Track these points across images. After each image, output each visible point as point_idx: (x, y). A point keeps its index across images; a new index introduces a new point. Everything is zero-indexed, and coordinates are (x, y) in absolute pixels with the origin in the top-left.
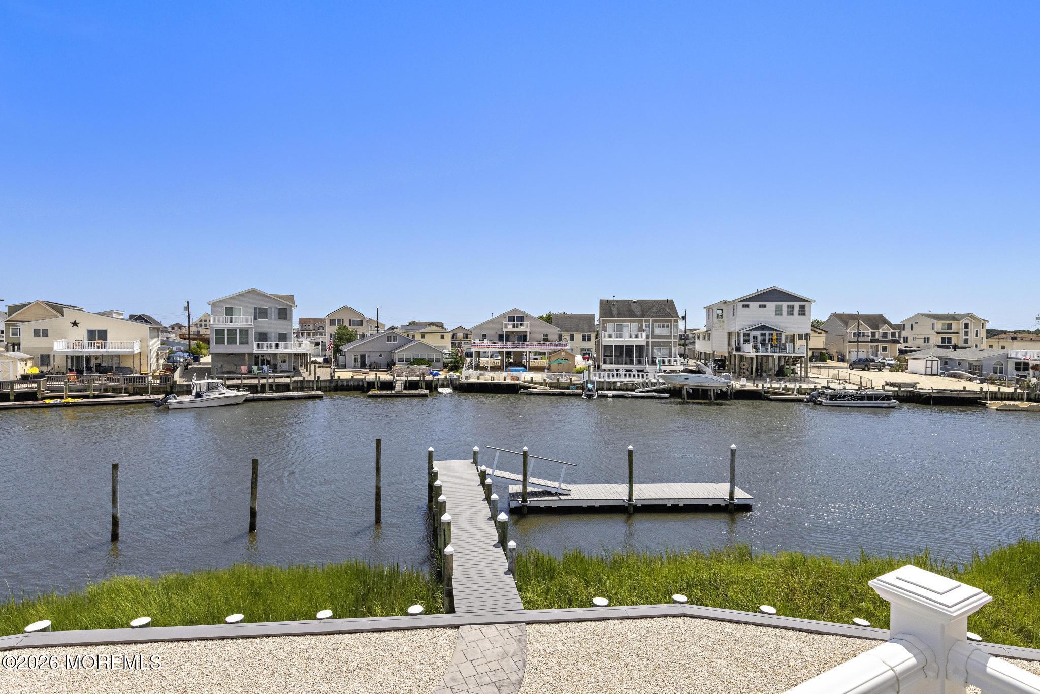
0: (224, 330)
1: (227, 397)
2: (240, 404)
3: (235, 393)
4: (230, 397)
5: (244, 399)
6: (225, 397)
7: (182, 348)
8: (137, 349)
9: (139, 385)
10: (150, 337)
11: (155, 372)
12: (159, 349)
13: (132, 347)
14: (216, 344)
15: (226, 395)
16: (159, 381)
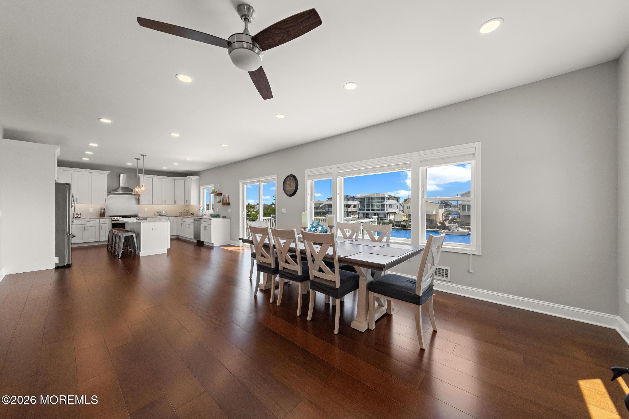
0: (466, 206)
1: (460, 232)
2: (466, 235)
3: (464, 231)
4: (461, 232)
5: (467, 234)
6: (459, 232)
7: (456, 213)
8: (434, 213)
9: (433, 225)
10: (439, 209)
11: (441, 221)
12: (443, 213)
13: (433, 212)
14: (462, 211)
15: (460, 231)
16: (440, 224)
